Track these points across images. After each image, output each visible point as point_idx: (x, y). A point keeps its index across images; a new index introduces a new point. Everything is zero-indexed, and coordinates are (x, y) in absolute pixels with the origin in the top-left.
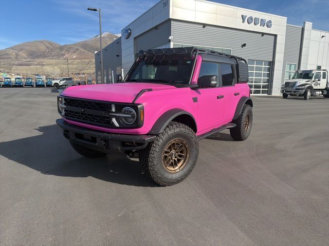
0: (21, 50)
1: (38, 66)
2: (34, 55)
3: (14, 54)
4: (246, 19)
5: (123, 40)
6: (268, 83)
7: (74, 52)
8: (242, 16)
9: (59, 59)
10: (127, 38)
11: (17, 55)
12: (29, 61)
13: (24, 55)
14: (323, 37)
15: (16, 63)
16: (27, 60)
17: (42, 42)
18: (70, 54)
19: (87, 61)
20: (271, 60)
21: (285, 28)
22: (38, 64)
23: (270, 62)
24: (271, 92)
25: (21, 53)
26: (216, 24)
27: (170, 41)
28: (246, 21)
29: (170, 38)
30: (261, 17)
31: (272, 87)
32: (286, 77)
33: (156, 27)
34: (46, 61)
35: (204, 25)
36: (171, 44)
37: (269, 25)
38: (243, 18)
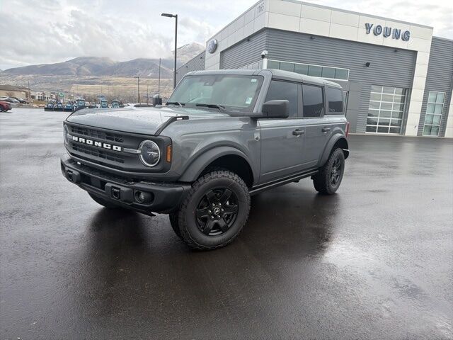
0: (84, 64)
1: (103, 86)
2: (99, 70)
3: (75, 69)
4: (372, 28)
5: (208, 55)
6: (401, 117)
7: (150, 69)
8: (366, 24)
9: (130, 77)
10: (212, 53)
11: (79, 70)
12: (92, 79)
13: (88, 70)
15: (77, 79)
16: (91, 77)
18: (145, 71)
19: (166, 80)
20: (406, 86)
21: (430, 42)
22: (104, 83)
23: (406, 89)
24: (404, 131)
25: (83, 68)
26: (327, 36)
27: (263, 57)
28: (372, 31)
29: (263, 53)
30: (394, 26)
31: (405, 124)
32: (429, 111)
33: (248, 39)
34: (114, 79)
35: (312, 37)
36: (265, 60)
37: (406, 37)
38: (368, 27)
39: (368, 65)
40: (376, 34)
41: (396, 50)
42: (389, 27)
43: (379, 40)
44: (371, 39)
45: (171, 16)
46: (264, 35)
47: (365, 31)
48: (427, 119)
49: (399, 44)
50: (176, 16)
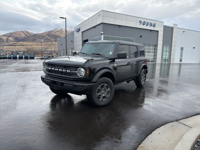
0: (10, 36)
1: (20, 47)
2: (17, 39)
3: (5, 39)
4: (142, 22)
5: (75, 33)
6: (154, 56)
7: (42, 38)
9: (33, 42)
10: (78, 32)
11: (7, 39)
12: (15, 43)
13: (12, 39)
14: (184, 32)
15: (7, 44)
16: (13, 43)
17: (23, 32)
18: (40, 39)
19: (50, 43)
20: (156, 44)
21: (163, 27)
22: (20, 45)
23: (155, 45)
24: (156, 61)
25: (10, 38)
26: (125, 25)
27: (102, 34)
28: (142, 24)
29: (102, 33)
30: (150, 22)
31: (156, 59)
32: (164, 54)
33: (94, 27)
34: (25, 43)
35: (120, 26)
36: (102, 36)
37: (154, 26)
38: (140, 22)
39: (141, 36)
40: (143, 25)
41: (151, 30)
42: (148, 22)
43: (145, 27)
44: (141, 26)
45: (63, 18)
46: (102, 25)
47: (139, 23)
48: (164, 56)
49: (152, 28)
50: (66, 18)
